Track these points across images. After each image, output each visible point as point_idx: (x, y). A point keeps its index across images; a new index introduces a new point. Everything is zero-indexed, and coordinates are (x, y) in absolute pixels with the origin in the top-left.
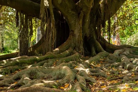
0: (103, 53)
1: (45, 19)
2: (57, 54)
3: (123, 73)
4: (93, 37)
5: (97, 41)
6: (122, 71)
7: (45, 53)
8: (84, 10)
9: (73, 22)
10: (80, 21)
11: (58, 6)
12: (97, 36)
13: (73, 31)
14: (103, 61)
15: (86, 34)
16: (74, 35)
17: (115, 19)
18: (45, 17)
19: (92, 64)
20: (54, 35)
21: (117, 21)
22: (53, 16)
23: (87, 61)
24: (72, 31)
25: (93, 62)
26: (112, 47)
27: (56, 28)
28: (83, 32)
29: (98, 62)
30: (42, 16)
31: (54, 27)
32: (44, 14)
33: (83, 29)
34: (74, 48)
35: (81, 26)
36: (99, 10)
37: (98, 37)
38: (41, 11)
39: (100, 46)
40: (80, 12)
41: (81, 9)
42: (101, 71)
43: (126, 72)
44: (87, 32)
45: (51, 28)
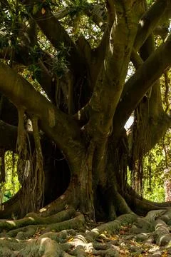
0: (127, 215)
1: (25, 154)
2: (46, 217)
3: (150, 251)
4: (112, 188)
5: (119, 195)
6: (149, 248)
7: (25, 215)
8: (96, 139)
9: (76, 159)
10: (88, 157)
11: (50, 132)
12: (121, 186)
13: (76, 176)
14: (125, 231)
15: (100, 182)
16: (78, 184)
17: (161, 154)
18: (26, 150)
19: (103, 235)
20: (40, 183)
21: (166, 157)
22: (40, 149)
23: (95, 230)
24: (74, 175)
25: (106, 232)
26: (145, 206)
27: (44, 170)
28: (93, 178)
29: (116, 231)
30: (19, 149)
31: (41, 169)
32: (24, 145)
33: (94, 172)
34: (78, 207)
35: (91, 168)
36: (123, 140)
37: (121, 188)
38: (18, 140)
39: (125, 204)
40: (89, 143)
41: (91, 138)
42: (113, 247)
43: (155, 249)
44: (103, 177)
45: (36, 170)
